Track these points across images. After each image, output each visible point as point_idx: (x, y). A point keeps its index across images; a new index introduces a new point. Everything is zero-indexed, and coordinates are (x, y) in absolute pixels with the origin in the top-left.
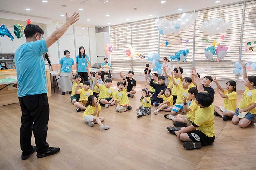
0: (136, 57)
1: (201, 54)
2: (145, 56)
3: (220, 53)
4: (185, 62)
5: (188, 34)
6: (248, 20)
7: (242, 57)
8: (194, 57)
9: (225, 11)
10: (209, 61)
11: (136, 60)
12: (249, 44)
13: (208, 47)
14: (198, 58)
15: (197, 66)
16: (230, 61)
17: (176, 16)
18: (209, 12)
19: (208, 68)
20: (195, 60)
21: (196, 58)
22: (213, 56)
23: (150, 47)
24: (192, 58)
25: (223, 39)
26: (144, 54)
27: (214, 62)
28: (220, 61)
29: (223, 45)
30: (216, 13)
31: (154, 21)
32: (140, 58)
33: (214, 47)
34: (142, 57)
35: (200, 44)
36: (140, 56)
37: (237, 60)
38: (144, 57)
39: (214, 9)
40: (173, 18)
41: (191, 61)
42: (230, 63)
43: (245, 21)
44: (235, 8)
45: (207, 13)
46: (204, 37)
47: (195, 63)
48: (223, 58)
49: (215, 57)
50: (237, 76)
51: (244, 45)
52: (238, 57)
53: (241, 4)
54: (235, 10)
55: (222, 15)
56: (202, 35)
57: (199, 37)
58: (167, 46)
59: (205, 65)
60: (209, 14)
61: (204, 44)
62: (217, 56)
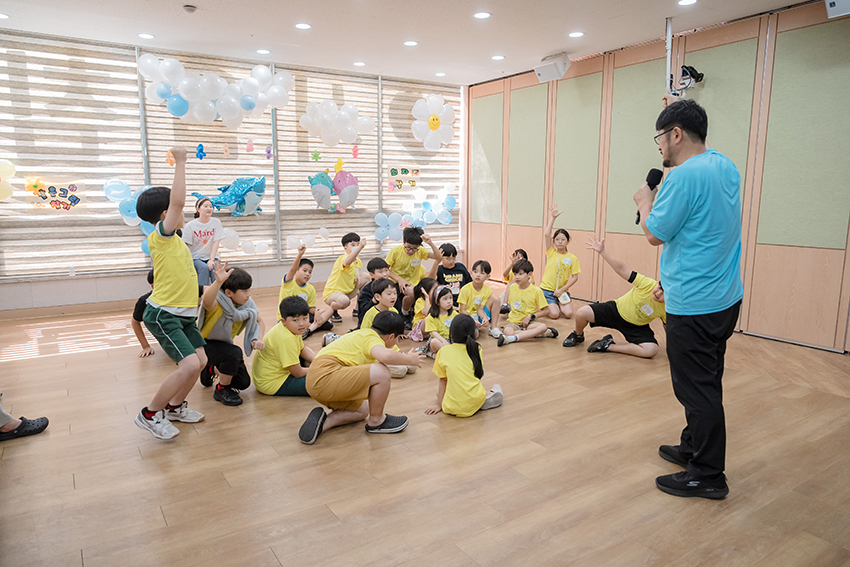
0: (23, 199)
1: (298, 193)
2: (76, 194)
3: (346, 190)
4: (257, 214)
5: (253, 130)
6: (387, 120)
7: (384, 202)
8: (278, 200)
9: (345, 88)
10: (325, 212)
11: (23, 211)
12: (394, 172)
13: (314, 174)
14: (290, 203)
15: (290, 227)
16: (363, 210)
17: (211, 62)
18: (309, 79)
19: (323, 230)
20: (282, 208)
21: (285, 203)
22: (332, 198)
23: (102, 158)
24: (273, 202)
25: (355, 157)
26: (73, 188)
27: (334, 213)
28: (348, 211)
29: (347, 170)
30: (327, 86)
31: (133, 58)
32: (48, 206)
33: (327, 173)
34: (62, 200)
35: (293, 164)
36: (47, 194)
37: (375, 209)
38: (75, 200)
39: (322, 75)
40: (201, 66)
41: (273, 211)
42: (362, 215)
43: (384, 120)
44: (364, 85)
45: (304, 79)
46: (301, 144)
47: (284, 217)
48: (353, 203)
49: (335, 200)
50: (378, 246)
51: (385, 175)
52: (377, 202)
53: (375, 81)
54: (364, 90)
55: (337, 93)
56: (296, 139)
57: (288, 144)
58: (204, 160)
59: (310, 222)
60: (309, 84)
61: (302, 164)
62: (337, 197)
